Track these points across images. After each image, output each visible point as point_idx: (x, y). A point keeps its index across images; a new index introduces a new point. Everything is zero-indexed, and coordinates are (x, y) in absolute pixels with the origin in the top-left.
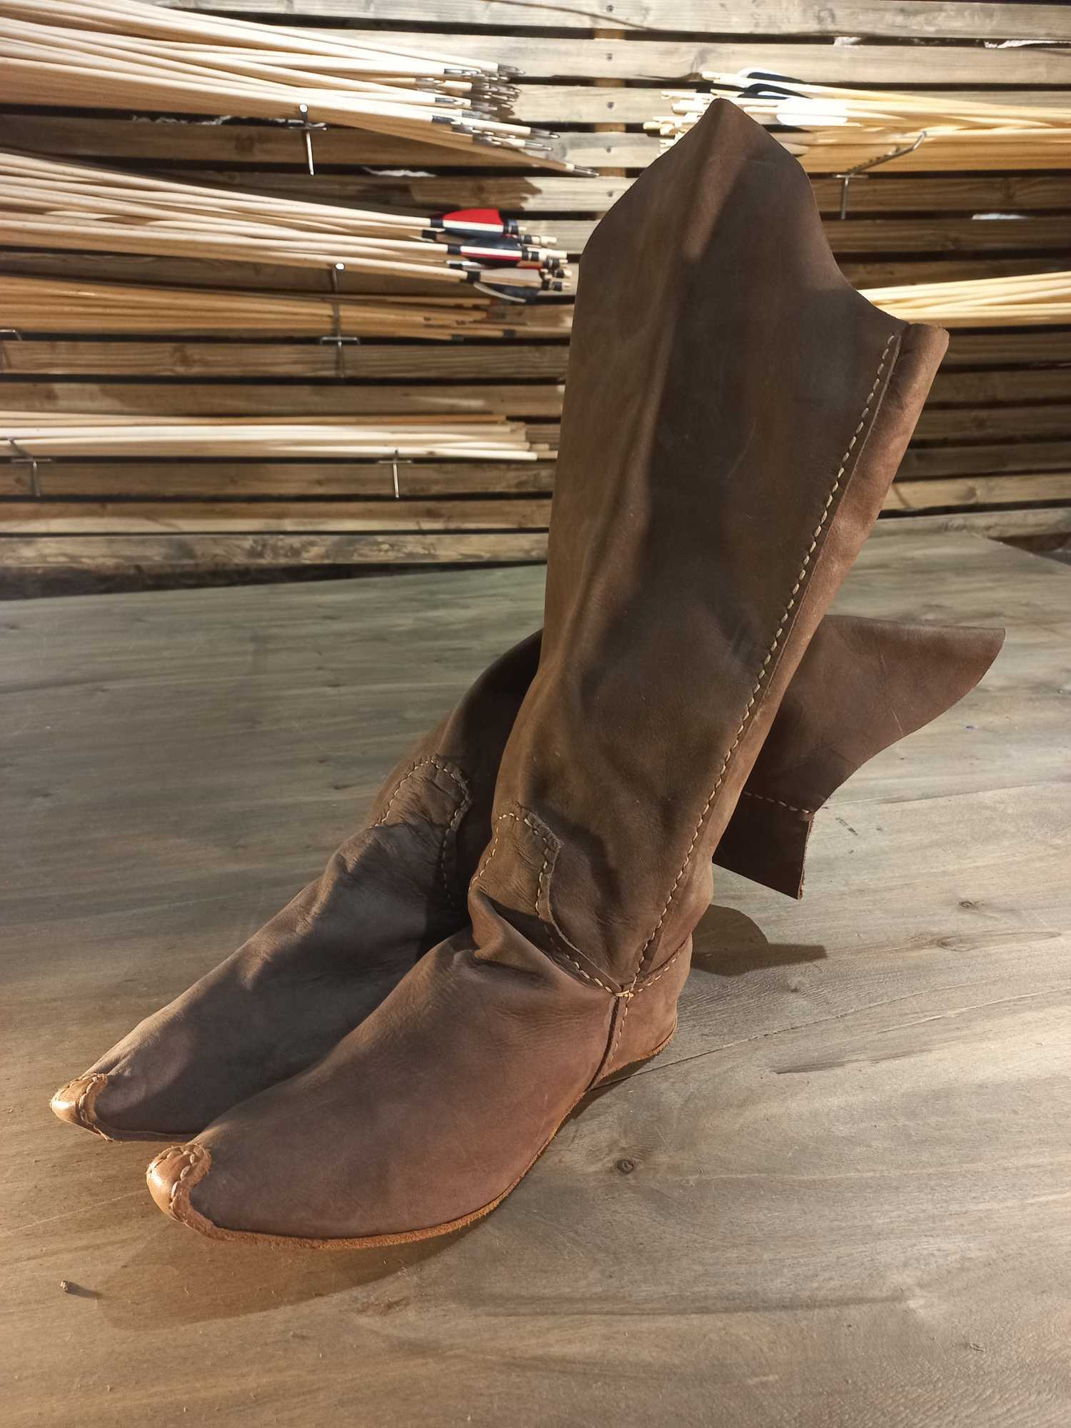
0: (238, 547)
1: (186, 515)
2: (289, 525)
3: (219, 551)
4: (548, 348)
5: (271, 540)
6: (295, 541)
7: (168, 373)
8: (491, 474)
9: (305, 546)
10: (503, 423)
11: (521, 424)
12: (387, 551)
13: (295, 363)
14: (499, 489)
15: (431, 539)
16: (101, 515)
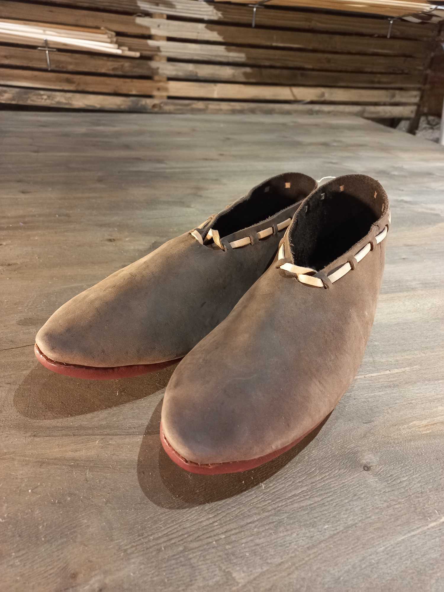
15: (69, 95)
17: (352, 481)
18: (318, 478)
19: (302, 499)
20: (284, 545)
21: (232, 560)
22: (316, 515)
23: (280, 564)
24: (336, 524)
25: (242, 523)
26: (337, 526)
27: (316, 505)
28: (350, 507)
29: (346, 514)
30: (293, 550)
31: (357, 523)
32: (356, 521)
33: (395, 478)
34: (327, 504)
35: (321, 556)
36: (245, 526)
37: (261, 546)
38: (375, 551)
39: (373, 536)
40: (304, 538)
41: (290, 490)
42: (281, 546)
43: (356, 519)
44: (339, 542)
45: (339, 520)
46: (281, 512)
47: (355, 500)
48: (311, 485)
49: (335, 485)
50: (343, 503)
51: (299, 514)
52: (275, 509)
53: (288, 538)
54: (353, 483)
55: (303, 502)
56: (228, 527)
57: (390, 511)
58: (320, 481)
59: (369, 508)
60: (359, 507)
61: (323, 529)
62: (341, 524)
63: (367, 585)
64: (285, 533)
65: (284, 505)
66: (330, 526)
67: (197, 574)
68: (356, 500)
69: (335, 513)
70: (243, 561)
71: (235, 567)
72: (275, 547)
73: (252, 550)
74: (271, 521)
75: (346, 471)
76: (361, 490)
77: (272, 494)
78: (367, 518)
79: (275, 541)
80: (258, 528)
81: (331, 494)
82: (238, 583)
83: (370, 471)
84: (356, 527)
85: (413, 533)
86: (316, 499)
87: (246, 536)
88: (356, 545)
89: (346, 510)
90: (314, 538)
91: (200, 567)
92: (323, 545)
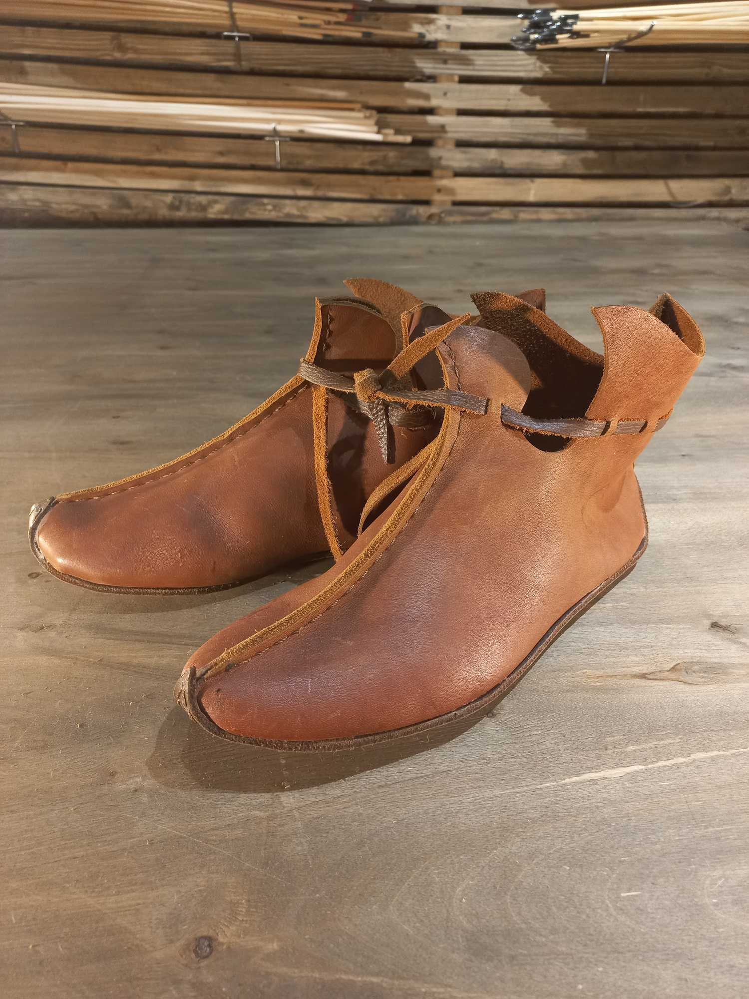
0: (163, 201)
1: (124, 174)
2: (198, 186)
3: (148, 204)
4: (399, 50)
5: (186, 197)
6: (203, 199)
7: (108, 58)
8: (350, 152)
9: (211, 203)
10: (359, 111)
11: (374, 112)
12: (270, 211)
13: (202, 54)
14: (356, 165)
15: (303, 203)
16: (63, 171)
24: (423, 768)
26: (424, 770)
29: (441, 759)
30: (360, 786)
31: (450, 771)
32: (451, 768)
33: (524, 730)
35: (391, 796)
38: (460, 801)
39: (464, 785)
44: (419, 786)
45: (430, 765)
47: (460, 747)
57: (499, 764)
59: (474, 757)
60: (461, 755)
61: (405, 770)
62: (430, 768)
66: (415, 768)
69: (427, 756)
70: (297, 788)
71: (287, 792)
76: (473, 737)
78: (467, 767)
82: (283, 808)
83: (494, 719)
84: (447, 774)
85: (518, 790)
89: (443, 756)
90: (390, 778)
92: (398, 786)
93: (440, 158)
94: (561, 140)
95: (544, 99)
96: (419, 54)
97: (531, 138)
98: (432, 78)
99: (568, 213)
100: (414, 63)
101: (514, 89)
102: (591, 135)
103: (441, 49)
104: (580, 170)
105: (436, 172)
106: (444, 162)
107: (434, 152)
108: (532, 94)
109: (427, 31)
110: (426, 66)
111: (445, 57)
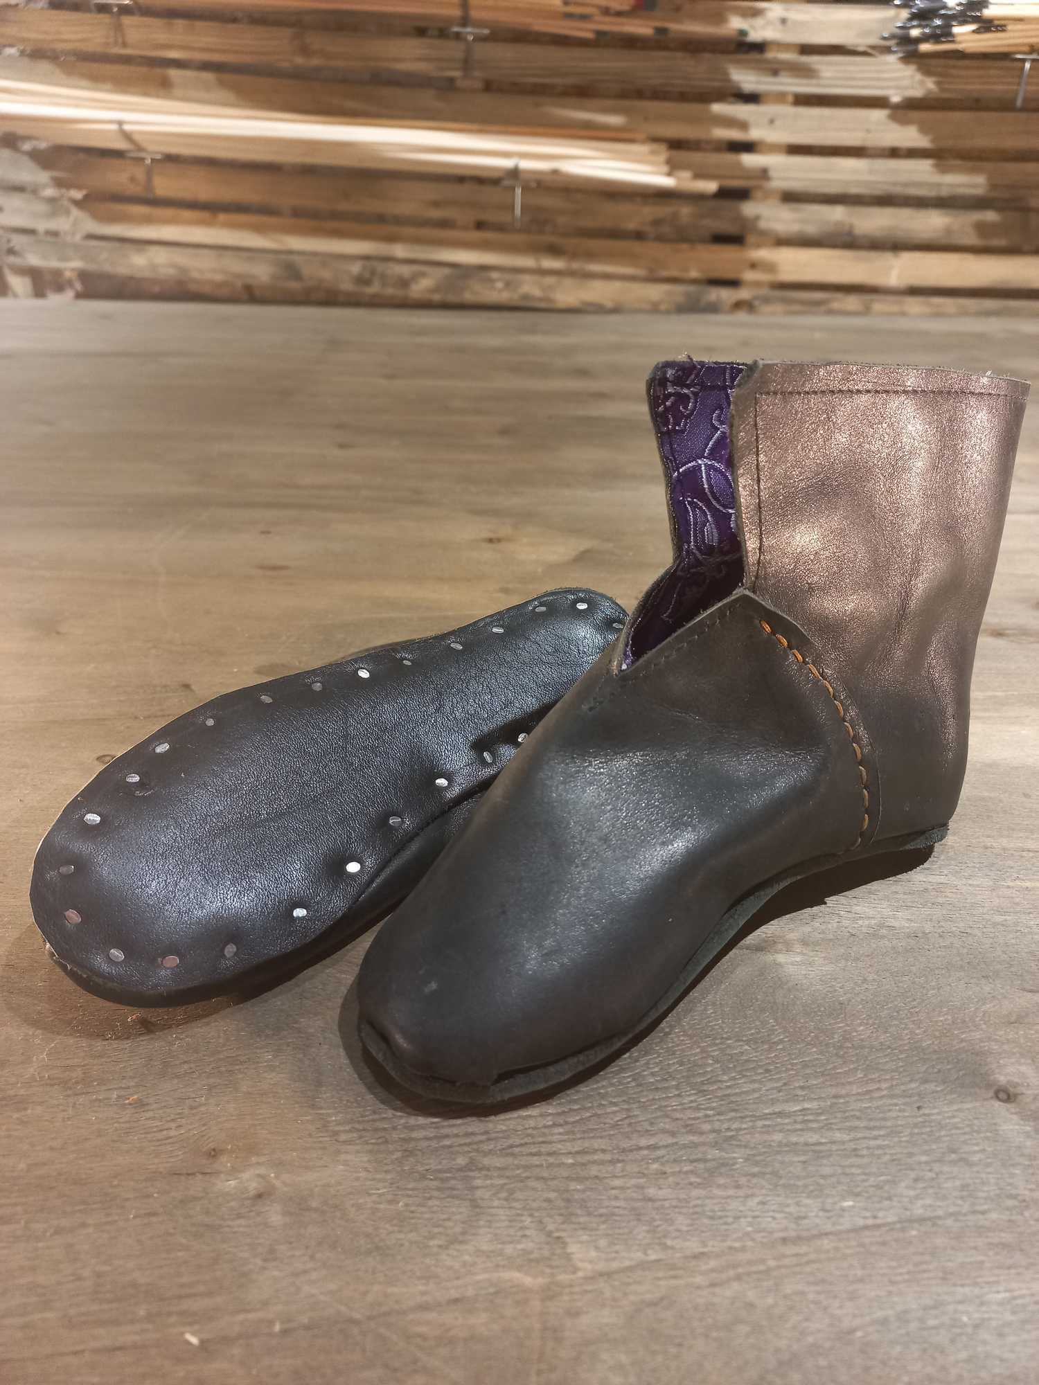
0: (346, 271)
1: (295, 231)
2: (399, 251)
3: (326, 274)
4: (707, 55)
5: (380, 267)
6: (406, 270)
7: (286, 65)
8: (624, 208)
9: (415, 277)
10: (643, 142)
11: (662, 148)
12: (500, 291)
13: (420, 59)
14: (631, 226)
15: (550, 280)
16: (211, 225)
17: (954, 1117)
18: (855, 1089)
19: (799, 1126)
20: (720, 1218)
21: (577, 1215)
22: (827, 1170)
23: (696, 1257)
24: (878, 1206)
25: (626, 1144)
26: (880, 1209)
27: (834, 1147)
28: (930, 1175)
29: (915, 1189)
30: (740, 1235)
31: (939, 1218)
32: (940, 1213)
34: (865, 1152)
35: (815, 1266)
36: (631, 1151)
37: (658, 1204)
38: (978, 1297)
39: (981, 1258)
40: (778, 1215)
41: (772, 1099)
42: (712, 1218)
43: (939, 1207)
44: (874, 1249)
45: (889, 1198)
46: (734, 1143)
47: (951, 1162)
48: (834, 1100)
49: (900, 1114)
50: (909, 1160)
51: (779, 1157)
52: (718, 1131)
53: (734, 1205)
54: (956, 1120)
55: (799, 1133)
56: (587, 1144)
58: (859, 1098)
59: (988, 1191)
60: (958, 1183)
61: (837, 1207)
62: (891, 1208)
63: (930, 1370)
64: (731, 1192)
65: (745, 1129)
66: (857, 1205)
67: (482, 1223)
68: (953, 1163)
69: (882, 1178)
70: (603, 1226)
71: (580, 1232)
72: (695, 1216)
73: (633, 1209)
74: (700, 1156)
75: (942, 1090)
76: (974, 1142)
77: (722, 1098)
78: (974, 1212)
79: (699, 1202)
80: (663, 1164)
81: (882, 1133)
82: (575, 1270)
83: (1013, 1105)
84: (934, 1225)
86: (838, 1136)
87: (625, 1173)
88: (924, 1267)
89: (916, 1180)
90: (806, 1221)
91: (493, 1211)
92: (826, 1243)
93: (757, 218)
94: (944, 192)
95: (924, 129)
96: (738, 62)
97: (898, 190)
98: (752, 98)
99: (949, 304)
100: (726, 74)
101: (878, 115)
102: (993, 186)
103: (770, 55)
104: (972, 239)
105: (751, 239)
106: (763, 225)
107: (749, 209)
108: (904, 122)
109: (753, 27)
110: (746, 79)
111: (776, 66)
